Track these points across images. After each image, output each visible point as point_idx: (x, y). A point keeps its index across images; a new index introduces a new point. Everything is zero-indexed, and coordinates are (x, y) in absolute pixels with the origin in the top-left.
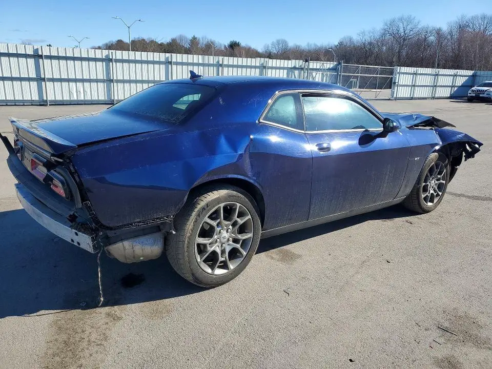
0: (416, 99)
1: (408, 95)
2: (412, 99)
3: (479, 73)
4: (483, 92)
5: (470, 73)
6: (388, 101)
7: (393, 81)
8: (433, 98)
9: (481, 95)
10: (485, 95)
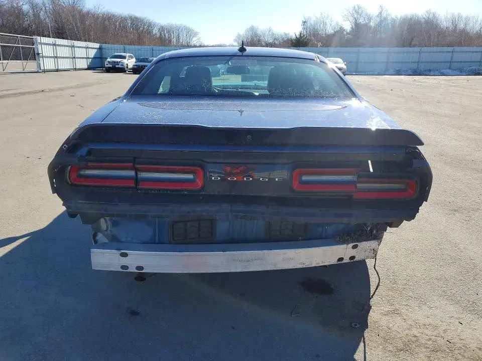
0: (61, 70)
1: (53, 67)
2: (57, 70)
3: (104, 46)
4: (117, 63)
5: (97, 45)
6: (35, 74)
7: (36, 52)
8: (75, 69)
9: (117, 66)
10: (120, 66)
